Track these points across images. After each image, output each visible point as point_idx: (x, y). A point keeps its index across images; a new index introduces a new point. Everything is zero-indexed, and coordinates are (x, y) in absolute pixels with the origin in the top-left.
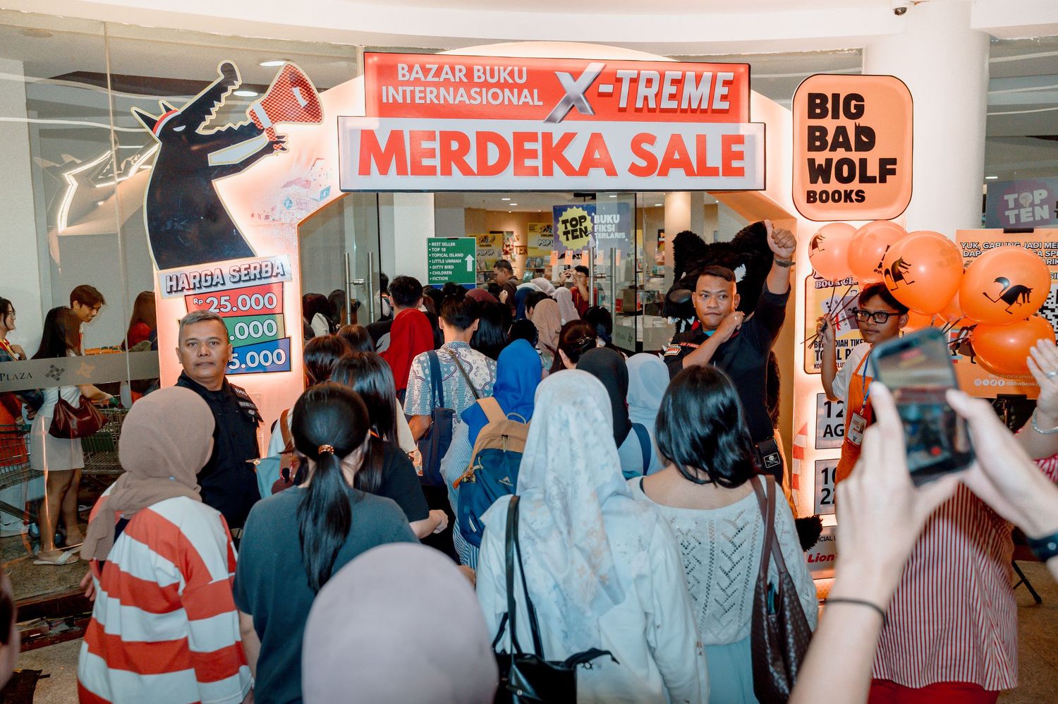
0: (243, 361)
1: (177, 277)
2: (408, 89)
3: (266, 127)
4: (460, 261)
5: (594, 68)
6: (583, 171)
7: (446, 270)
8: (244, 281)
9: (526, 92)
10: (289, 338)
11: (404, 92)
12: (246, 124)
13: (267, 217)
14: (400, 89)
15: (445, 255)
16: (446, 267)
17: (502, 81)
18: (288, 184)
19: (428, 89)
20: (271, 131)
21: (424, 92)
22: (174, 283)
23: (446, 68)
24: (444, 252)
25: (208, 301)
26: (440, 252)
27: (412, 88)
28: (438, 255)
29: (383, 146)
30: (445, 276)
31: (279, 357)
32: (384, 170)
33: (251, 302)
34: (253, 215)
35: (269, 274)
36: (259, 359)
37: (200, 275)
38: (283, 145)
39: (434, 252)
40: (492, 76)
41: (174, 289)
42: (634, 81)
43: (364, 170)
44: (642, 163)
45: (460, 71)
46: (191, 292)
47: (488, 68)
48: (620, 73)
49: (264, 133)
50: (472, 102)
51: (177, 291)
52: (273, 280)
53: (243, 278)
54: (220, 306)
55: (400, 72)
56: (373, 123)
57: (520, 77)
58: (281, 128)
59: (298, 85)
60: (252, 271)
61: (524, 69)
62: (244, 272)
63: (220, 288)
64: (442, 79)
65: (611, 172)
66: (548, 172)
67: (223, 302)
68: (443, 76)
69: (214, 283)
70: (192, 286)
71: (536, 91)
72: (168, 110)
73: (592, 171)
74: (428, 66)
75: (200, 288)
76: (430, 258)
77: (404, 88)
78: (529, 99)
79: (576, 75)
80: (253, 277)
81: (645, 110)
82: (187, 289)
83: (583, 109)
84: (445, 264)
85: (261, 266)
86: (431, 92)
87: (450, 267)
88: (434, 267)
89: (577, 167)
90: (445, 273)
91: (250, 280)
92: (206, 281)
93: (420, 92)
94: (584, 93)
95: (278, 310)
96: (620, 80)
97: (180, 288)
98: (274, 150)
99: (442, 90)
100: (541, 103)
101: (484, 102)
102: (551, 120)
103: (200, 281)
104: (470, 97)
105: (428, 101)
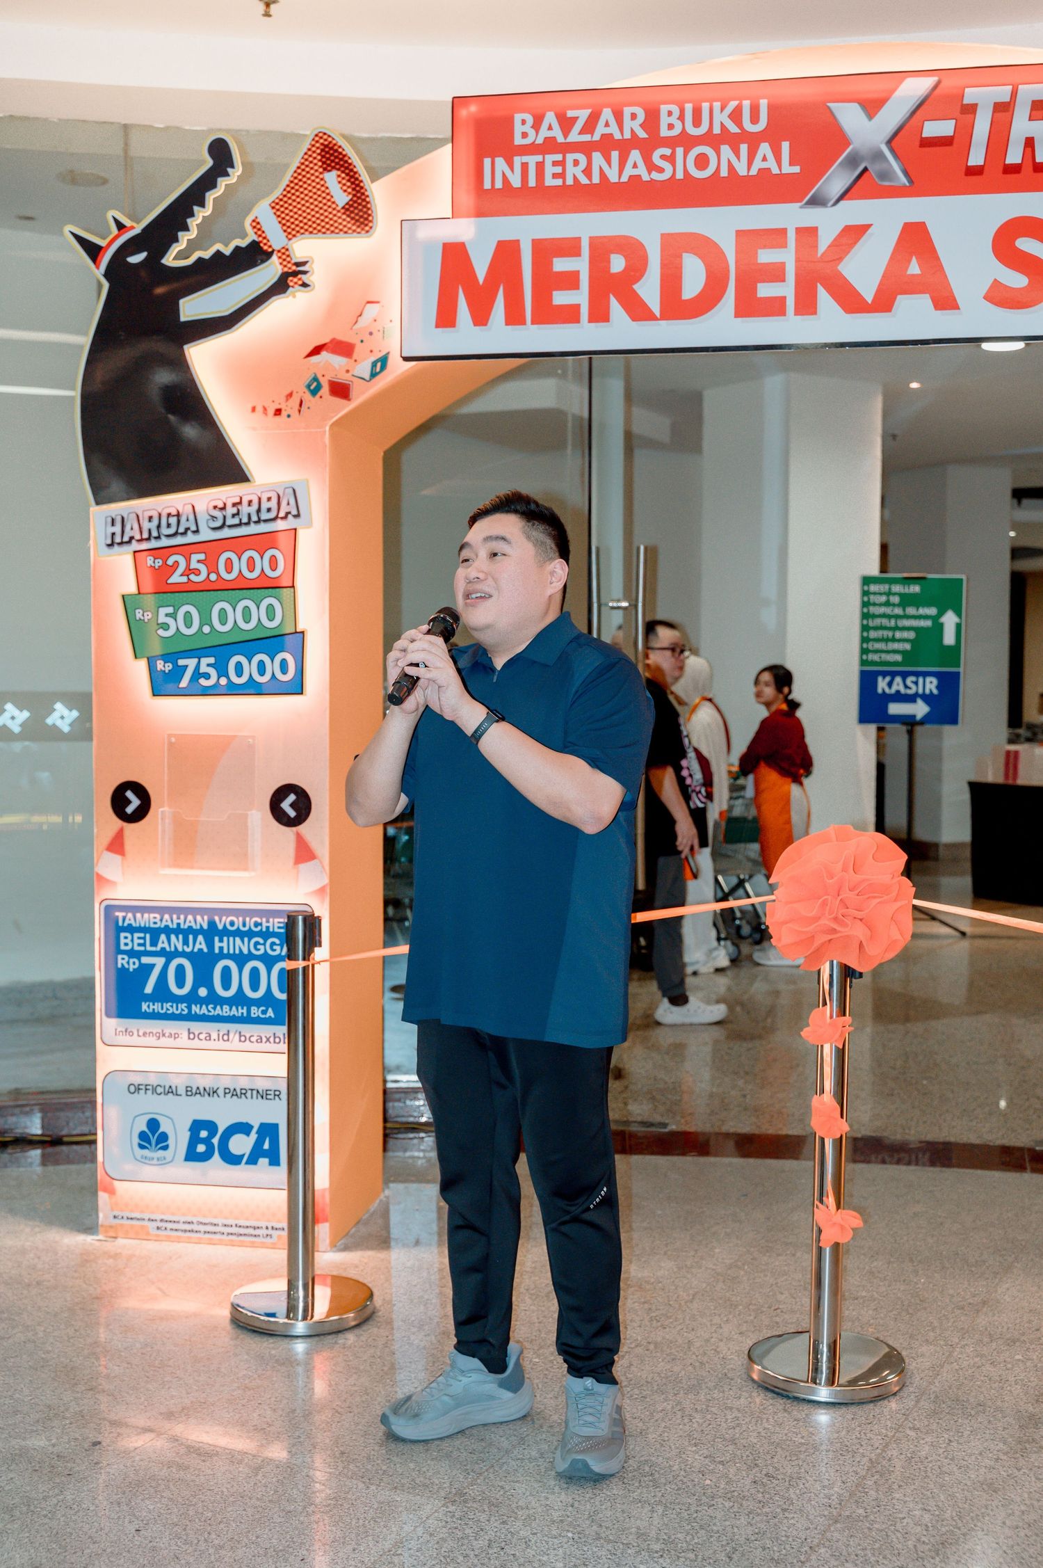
0: (222, 672)
1: (123, 518)
2: (532, 160)
3: (276, 246)
4: (928, 623)
5: (916, 88)
6: (884, 303)
7: (899, 640)
8: (230, 526)
9: (765, 148)
10: (303, 632)
11: (525, 166)
12: (243, 243)
13: (278, 412)
14: (518, 161)
15: (898, 611)
16: (898, 635)
17: (717, 130)
18: (317, 351)
19: (570, 157)
20: (285, 253)
21: (562, 163)
22: (117, 529)
23: (607, 114)
24: (894, 605)
25: (170, 562)
26: (887, 604)
27: (539, 158)
28: (882, 610)
29: (481, 271)
30: (895, 652)
31: (284, 667)
32: (481, 317)
33: (240, 565)
34: (254, 409)
35: (272, 515)
36: (250, 669)
37: (160, 515)
38: (304, 277)
39: (874, 604)
40: (697, 122)
41: (118, 539)
42: (1003, 109)
43: (446, 318)
44: (1017, 280)
45: (634, 116)
46: (145, 546)
47: (689, 108)
48: (971, 95)
49: (274, 258)
50: (656, 176)
51: (121, 543)
52: (280, 525)
53: (230, 521)
54: (189, 571)
55: (518, 129)
56: (464, 230)
57: (755, 119)
58: (302, 248)
59: (334, 168)
60: (245, 509)
61: (764, 104)
62: (231, 510)
63: (191, 538)
64: (597, 137)
65: (945, 302)
66: (807, 305)
67: (194, 565)
68: (600, 130)
69: (181, 530)
70: (145, 535)
71: (785, 146)
72: (120, 226)
73: (903, 302)
74: (570, 114)
75: (158, 538)
76: (865, 616)
77: (525, 159)
78: (771, 164)
79: (872, 106)
80: (245, 520)
81: (1028, 169)
82: (138, 541)
83: (885, 175)
84: (896, 628)
85: (260, 499)
86: (576, 163)
87: (906, 635)
88: (873, 634)
89: (869, 296)
90: (896, 646)
91: (240, 524)
92: (169, 526)
93: (555, 163)
94: (889, 142)
95: (286, 582)
96: (971, 109)
97: (126, 539)
98: (288, 286)
99: (597, 158)
100: (796, 169)
101: (680, 175)
102: (816, 201)
103: (159, 527)
104: (651, 167)
105: (570, 181)
